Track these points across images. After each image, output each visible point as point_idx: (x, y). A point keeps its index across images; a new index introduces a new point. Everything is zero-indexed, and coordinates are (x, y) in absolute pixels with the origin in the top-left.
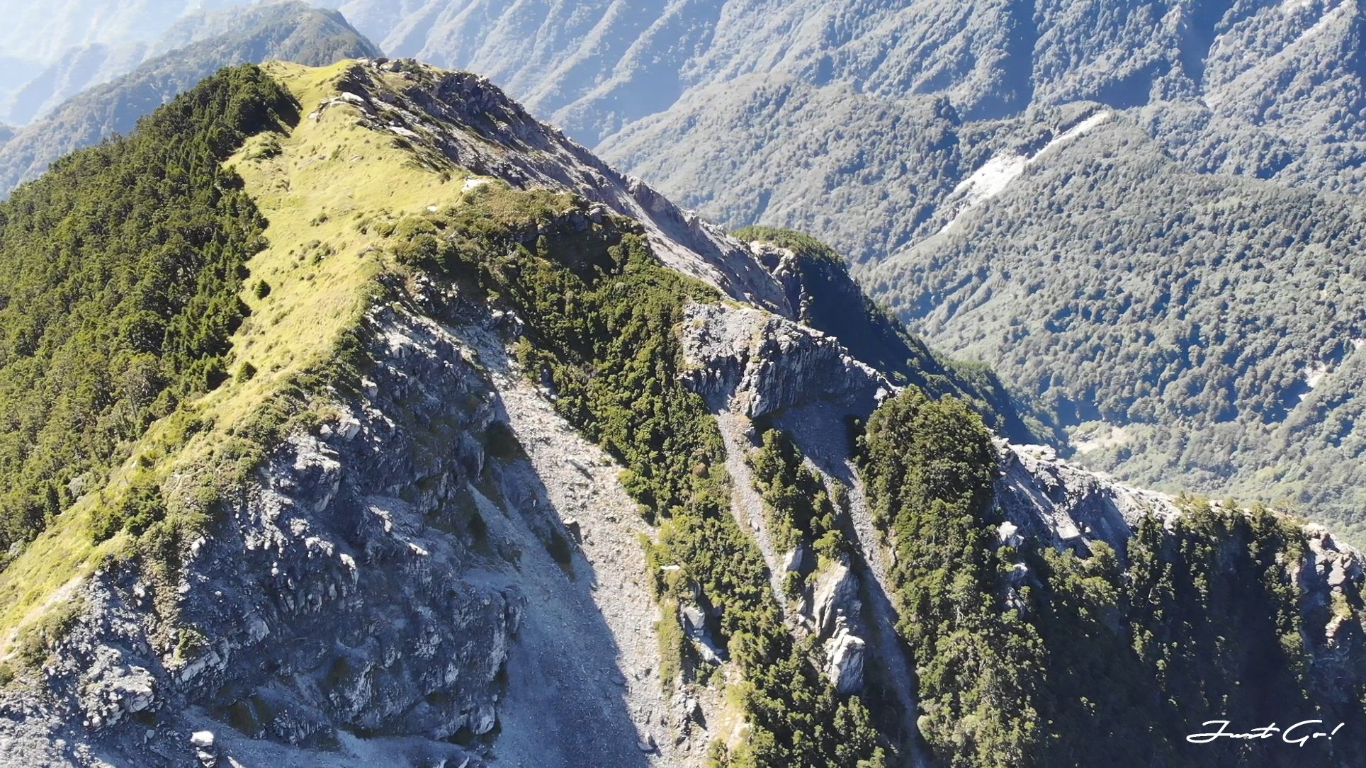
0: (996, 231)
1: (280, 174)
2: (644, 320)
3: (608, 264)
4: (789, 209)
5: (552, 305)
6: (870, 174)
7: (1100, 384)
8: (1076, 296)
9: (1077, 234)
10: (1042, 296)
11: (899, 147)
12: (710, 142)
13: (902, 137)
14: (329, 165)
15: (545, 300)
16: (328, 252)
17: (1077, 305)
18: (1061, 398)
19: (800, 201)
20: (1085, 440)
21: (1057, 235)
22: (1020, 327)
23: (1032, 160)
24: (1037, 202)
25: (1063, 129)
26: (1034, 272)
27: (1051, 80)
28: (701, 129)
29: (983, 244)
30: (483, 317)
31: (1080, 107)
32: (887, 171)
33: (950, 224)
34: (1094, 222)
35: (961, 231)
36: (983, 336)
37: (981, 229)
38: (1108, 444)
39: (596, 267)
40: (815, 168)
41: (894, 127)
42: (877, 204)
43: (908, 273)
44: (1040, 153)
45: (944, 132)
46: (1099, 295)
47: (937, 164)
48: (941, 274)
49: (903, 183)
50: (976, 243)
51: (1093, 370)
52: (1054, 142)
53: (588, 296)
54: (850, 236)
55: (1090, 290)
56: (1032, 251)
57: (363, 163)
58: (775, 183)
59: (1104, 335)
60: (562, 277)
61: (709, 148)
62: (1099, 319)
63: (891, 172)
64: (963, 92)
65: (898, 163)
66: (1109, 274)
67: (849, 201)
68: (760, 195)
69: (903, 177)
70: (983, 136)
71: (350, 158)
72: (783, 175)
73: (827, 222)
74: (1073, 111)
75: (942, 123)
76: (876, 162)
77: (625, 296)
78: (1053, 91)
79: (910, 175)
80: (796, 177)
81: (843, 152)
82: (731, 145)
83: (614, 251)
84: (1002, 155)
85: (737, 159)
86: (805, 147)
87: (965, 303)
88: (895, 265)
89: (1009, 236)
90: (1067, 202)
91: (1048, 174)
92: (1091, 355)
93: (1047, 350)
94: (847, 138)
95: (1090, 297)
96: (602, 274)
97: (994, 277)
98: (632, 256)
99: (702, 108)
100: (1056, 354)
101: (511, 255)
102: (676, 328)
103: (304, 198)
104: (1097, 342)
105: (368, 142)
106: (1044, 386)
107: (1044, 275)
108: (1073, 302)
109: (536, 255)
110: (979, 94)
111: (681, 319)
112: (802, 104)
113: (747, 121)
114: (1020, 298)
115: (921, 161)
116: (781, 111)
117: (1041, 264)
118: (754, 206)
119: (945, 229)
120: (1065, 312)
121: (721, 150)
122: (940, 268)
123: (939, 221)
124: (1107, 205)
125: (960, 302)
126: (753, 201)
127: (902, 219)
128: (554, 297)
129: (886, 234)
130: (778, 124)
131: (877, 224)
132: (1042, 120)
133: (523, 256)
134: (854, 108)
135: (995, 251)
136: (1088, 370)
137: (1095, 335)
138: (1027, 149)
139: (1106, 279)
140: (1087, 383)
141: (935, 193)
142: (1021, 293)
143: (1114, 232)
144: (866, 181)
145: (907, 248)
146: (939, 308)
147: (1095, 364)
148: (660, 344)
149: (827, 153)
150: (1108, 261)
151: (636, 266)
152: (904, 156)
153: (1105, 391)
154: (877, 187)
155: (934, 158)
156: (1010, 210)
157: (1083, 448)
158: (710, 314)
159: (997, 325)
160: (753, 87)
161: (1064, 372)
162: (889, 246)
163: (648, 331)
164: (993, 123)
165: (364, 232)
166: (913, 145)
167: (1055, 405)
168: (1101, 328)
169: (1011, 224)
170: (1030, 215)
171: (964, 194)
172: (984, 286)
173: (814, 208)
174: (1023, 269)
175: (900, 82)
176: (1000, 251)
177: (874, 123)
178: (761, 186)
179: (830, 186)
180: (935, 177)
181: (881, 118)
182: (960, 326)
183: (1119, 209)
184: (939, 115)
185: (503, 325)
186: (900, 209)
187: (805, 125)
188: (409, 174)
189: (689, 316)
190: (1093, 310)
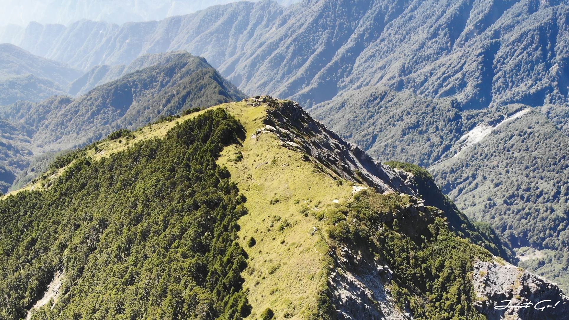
0: (480, 158)
1: (246, 170)
2: (452, 269)
3: (429, 235)
4: (385, 143)
5: (404, 260)
6: (422, 130)
7: (530, 230)
8: (517, 189)
9: (517, 161)
10: (502, 188)
11: (435, 120)
12: (351, 114)
13: (437, 115)
14: (272, 168)
15: (400, 257)
16: (288, 225)
17: (518, 193)
18: (512, 235)
19: (390, 140)
20: (523, 255)
21: (508, 161)
22: (492, 202)
23: (495, 128)
24: (498, 146)
25: (509, 115)
26: (497, 177)
27: (500, 93)
28: (347, 108)
29: (474, 163)
30: (373, 269)
31: (516, 106)
32: (430, 129)
33: (458, 153)
34: (524, 157)
35: (464, 157)
36: (475, 205)
37: (473, 157)
38: (534, 258)
39: (422, 236)
40: (398, 126)
41: (433, 111)
42: (425, 143)
43: (440, 174)
44: (499, 125)
45: (456, 114)
46: (528, 189)
47: (452, 127)
48: (455, 175)
49: (437, 135)
50: (471, 163)
51: (527, 224)
52: (505, 121)
53: (421, 254)
54: (414, 156)
55: (523, 187)
56: (496, 168)
57: (289, 168)
58: (380, 132)
59: (531, 208)
60: (407, 243)
61: (351, 116)
62: (528, 200)
63: (431, 130)
64: (461, 97)
65: (434, 126)
66: (532, 180)
67: (412, 141)
68: (373, 136)
69: (437, 132)
70: (473, 117)
71: (282, 165)
72: (383, 128)
73: (403, 149)
74: (513, 108)
75: (454, 110)
76: (425, 125)
77: (440, 254)
78: (501, 98)
79: (440, 131)
80: (389, 130)
81: (410, 120)
82: (360, 115)
83: (431, 227)
84: (481, 125)
85: (363, 121)
86: (393, 117)
87: (466, 189)
88: (434, 170)
89: (486, 161)
90: (512, 147)
91: (503, 135)
92: (525, 216)
93: (505, 213)
94: (412, 114)
95: (524, 190)
96: (426, 241)
97: (479, 178)
98: (441, 231)
99: (348, 99)
100: (509, 215)
101: (381, 230)
102: (469, 274)
103: (262, 185)
104: (528, 211)
105: (290, 156)
106: (504, 230)
107: (502, 179)
108: (516, 192)
109: (392, 229)
110: (469, 98)
111: (472, 269)
112: (392, 100)
113: (368, 105)
114: (491, 188)
115: (445, 126)
116: (383, 102)
117: (500, 174)
118: (370, 141)
119: (456, 156)
120: (512, 196)
121: (356, 117)
122: (455, 173)
123: (453, 152)
124: (530, 149)
125: (464, 188)
126: (370, 139)
127: (437, 150)
128: (404, 255)
129: (429, 156)
130: (381, 107)
131: (426, 151)
132: (499, 111)
133: (386, 230)
134: (415, 102)
135: (480, 167)
136: (524, 223)
137: (527, 208)
138: (493, 123)
139: (531, 182)
140: (524, 229)
141: (451, 140)
142: (492, 186)
143: (534, 162)
144: (420, 133)
145: (439, 162)
146: (454, 191)
147: (527, 221)
148: (462, 284)
149: (403, 120)
150: (532, 174)
151: (444, 237)
152: (438, 123)
153: (532, 234)
154: (425, 136)
155: (451, 125)
156: (486, 149)
157: (523, 259)
158: (489, 268)
159: (481, 200)
160: (371, 92)
161: (513, 224)
162: (431, 161)
163: (455, 276)
164: (477, 111)
165: (306, 215)
166: (441, 119)
167: (509, 238)
168: (530, 204)
169: (487, 155)
170: (495, 152)
171: (464, 141)
172: (475, 182)
173: (397, 143)
174: (493, 175)
175: (433, 92)
176: (482, 167)
177: (424, 109)
178: (373, 132)
179: (404, 134)
180: (451, 133)
181: (427, 107)
182: (464, 199)
183: (536, 152)
184: (453, 107)
185: (383, 273)
186: (436, 145)
187: (393, 108)
188: (316, 178)
189: (476, 268)
190: (526, 196)
